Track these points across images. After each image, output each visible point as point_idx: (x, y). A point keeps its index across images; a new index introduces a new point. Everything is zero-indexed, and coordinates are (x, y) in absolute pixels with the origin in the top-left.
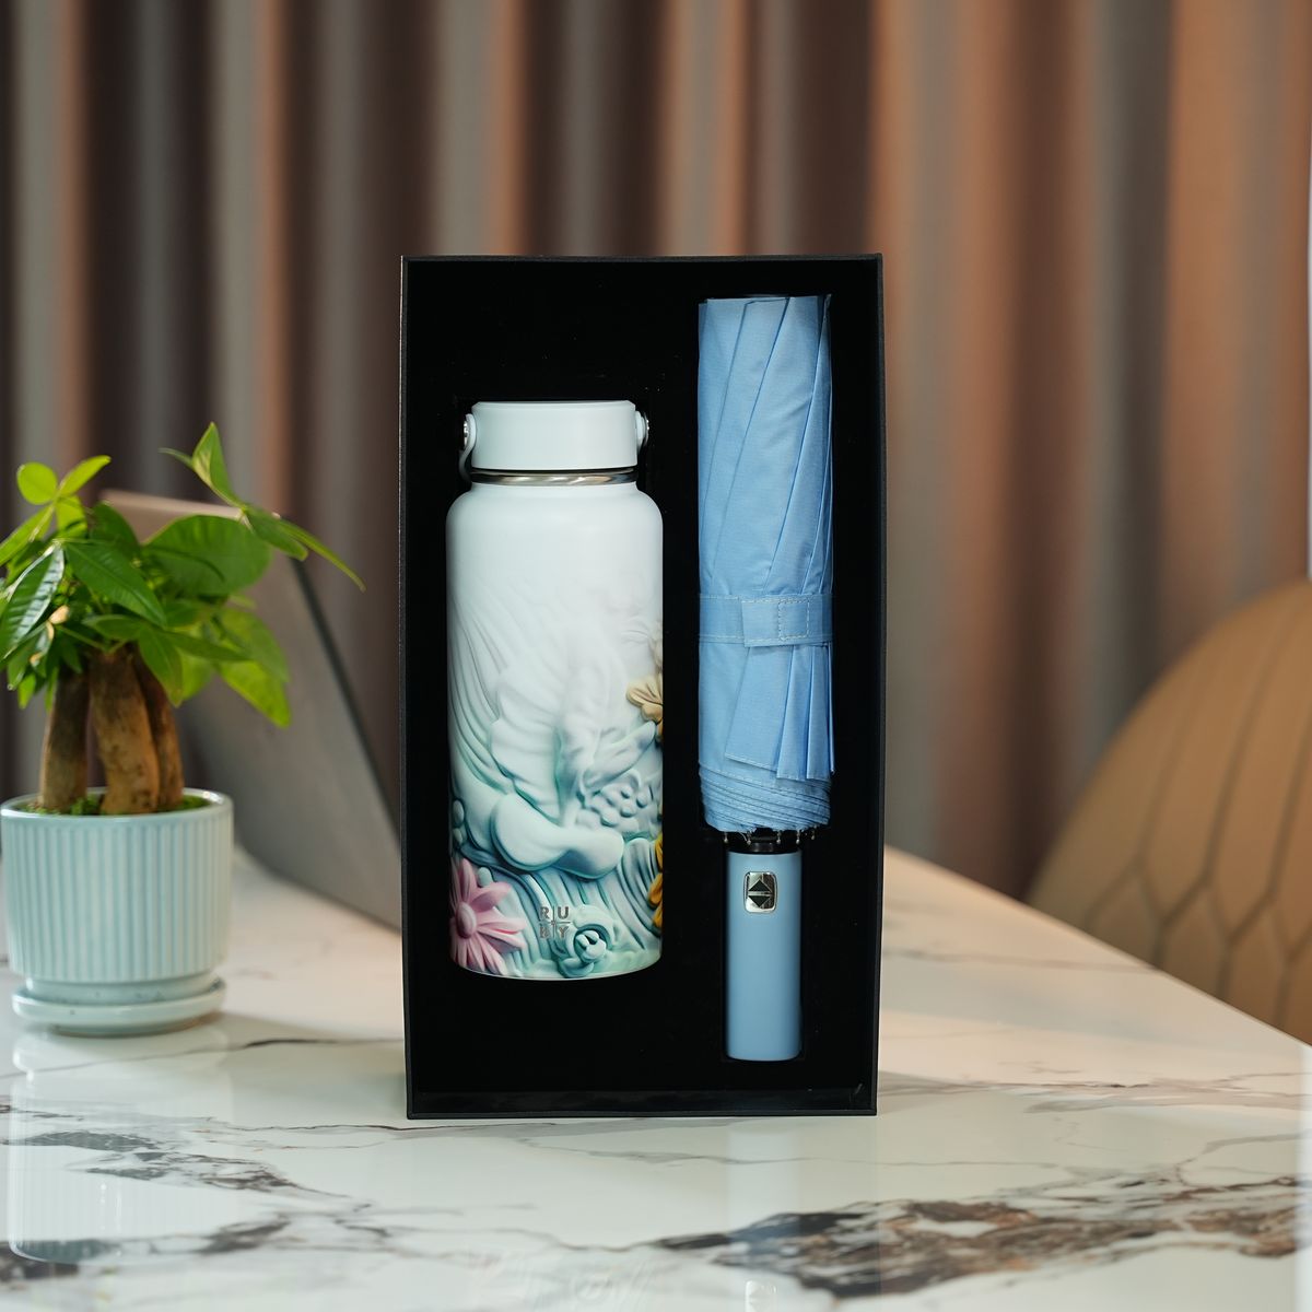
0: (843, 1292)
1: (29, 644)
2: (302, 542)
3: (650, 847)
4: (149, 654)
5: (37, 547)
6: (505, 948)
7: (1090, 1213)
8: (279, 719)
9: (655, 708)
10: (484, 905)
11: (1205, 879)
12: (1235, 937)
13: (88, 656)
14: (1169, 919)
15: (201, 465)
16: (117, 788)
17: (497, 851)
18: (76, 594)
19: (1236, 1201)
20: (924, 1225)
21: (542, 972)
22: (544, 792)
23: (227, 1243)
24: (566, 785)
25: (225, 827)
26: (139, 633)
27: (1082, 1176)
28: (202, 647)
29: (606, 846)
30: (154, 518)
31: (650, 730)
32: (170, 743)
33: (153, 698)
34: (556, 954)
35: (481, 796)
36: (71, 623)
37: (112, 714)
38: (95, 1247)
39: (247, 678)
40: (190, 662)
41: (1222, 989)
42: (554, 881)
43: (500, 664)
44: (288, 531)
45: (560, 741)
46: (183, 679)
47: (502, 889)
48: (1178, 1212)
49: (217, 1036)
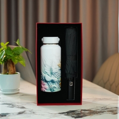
0: (76, 118)
1: (2, 59)
2: (26, 50)
3: (60, 79)
4: (13, 60)
5: (2, 50)
6: (46, 89)
7: (98, 110)
8: (24, 66)
9: (60, 66)
10: (44, 85)
11: (108, 80)
12: (111, 85)
13: (7, 60)
14: (105, 84)
15: (17, 43)
16: (10, 72)
17: (45, 80)
18: (6, 54)
19: (111, 109)
20: (83, 112)
21: (49, 91)
22: (50, 74)
23: (20, 113)
24: (52, 73)
25: (20, 76)
26: (12, 58)
27: (97, 107)
28: (17, 59)
29: (56, 79)
30: (13, 48)
31: (60, 68)
32: (15, 68)
33: (13, 64)
34: (51, 89)
35: (44, 74)
36: (6, 57)
37: (9, 65)
38: (8, 114)
39: (22, 62)
40: (16, 61)
41: (110, 90)
42: (51, 82)
43: (45, 62)
44: (25, 49)
45: (51, 69)
46: (16, 62)
47: (46, 83)
48: (106, 110)
49: (19, 94)
